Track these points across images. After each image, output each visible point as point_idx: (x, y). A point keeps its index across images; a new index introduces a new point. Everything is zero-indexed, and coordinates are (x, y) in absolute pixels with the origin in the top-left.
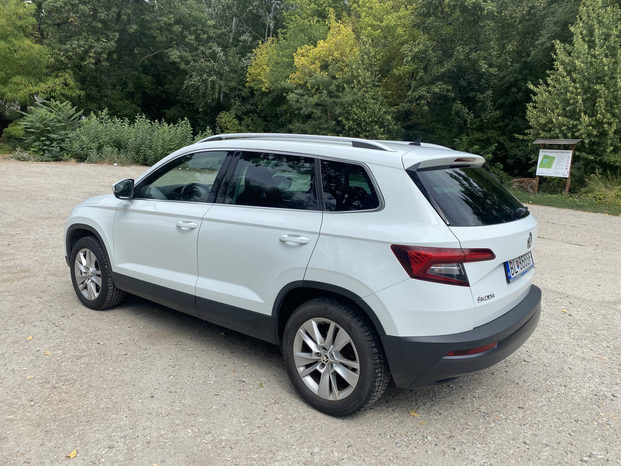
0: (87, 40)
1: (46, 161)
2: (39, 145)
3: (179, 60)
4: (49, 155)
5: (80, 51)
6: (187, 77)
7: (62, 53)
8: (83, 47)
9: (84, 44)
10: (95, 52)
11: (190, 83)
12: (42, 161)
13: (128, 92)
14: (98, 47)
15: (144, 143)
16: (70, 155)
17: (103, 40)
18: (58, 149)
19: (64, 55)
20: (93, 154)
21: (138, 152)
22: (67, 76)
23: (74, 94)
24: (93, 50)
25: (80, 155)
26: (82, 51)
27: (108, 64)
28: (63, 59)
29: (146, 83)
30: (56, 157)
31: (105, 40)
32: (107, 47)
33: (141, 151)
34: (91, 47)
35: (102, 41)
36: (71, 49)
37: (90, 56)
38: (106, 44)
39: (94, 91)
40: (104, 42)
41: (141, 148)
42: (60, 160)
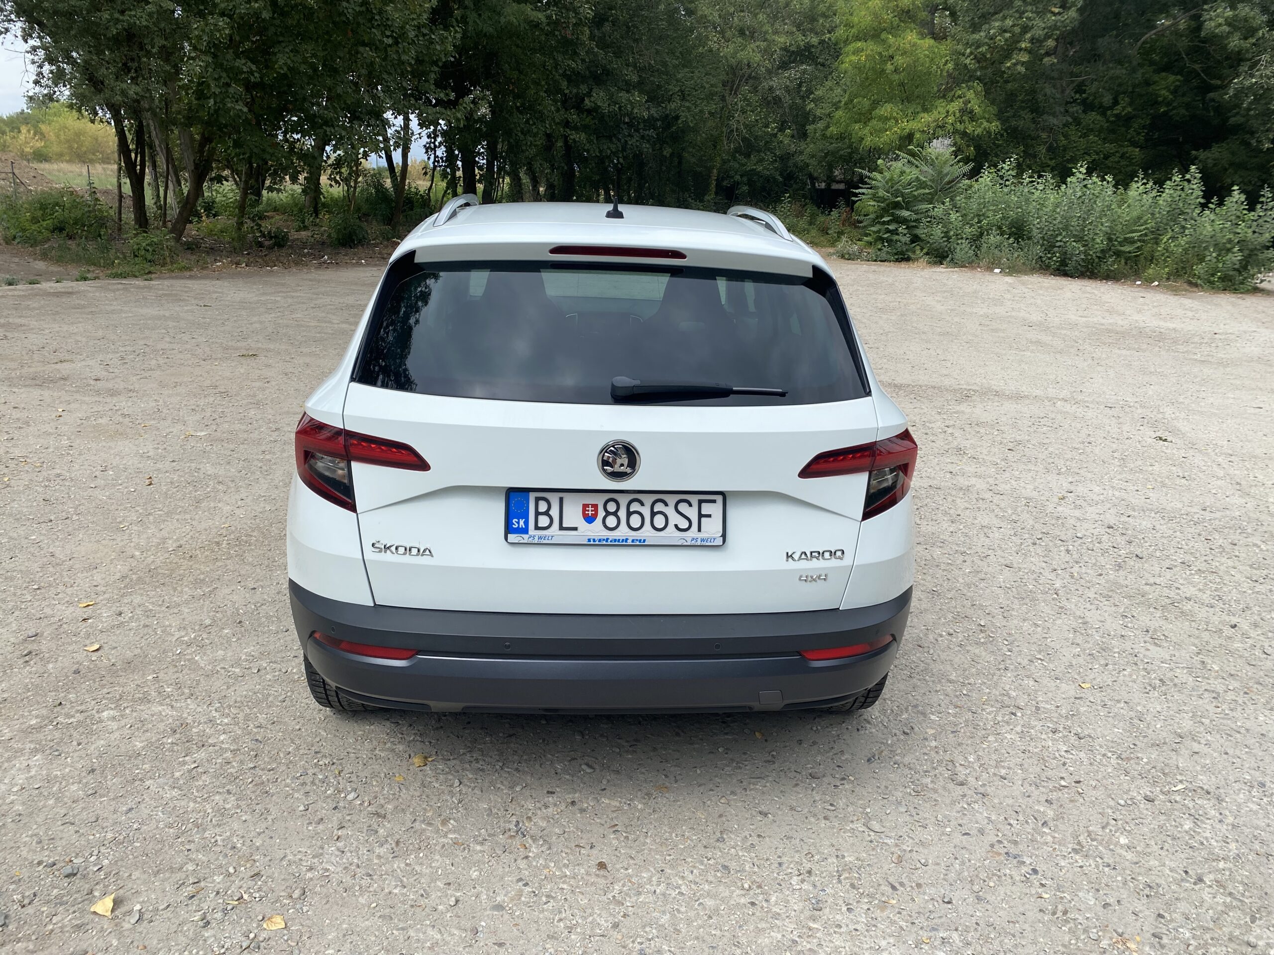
0: (1022, 14)
1: (881, 261)
2: (879, 231)
3: (1226, 29)
4: (889, 250)
5: (1000, 40)
6: (1245, 67)
7: (968, 51)
8: (1010, 32)
9: (1013, 26)
10: (1032, 40)
11: (1247, 83)
12: (875, 261)
13: (1117, 116)
14: (1039, 27)
15: (1066, 228)
16: (925, 251)
17: (1053, 9)
18: (907, 239)
19: (971, 53)
20: (963, 249)
21: (1050, 247)
22: (970, 95)
23: (979, 131)
24: (1028, 36)
25: (941, 250)
26: (1006, 40)
27: (1056, 61)
28: (968, 61)
29: (1163, 92)
30: (902, 253)
31: (1057, 10)
32: (1058, 24)
33: (1058, 244)
34: (1025, 29)
35: (1052, 12)
36: (986, 40)
37: (1021, 50)
38: (1059, 17)
39: (1024, 121)
40: (1055, 14)
41: (1059, 239)
42: (908, 259)
